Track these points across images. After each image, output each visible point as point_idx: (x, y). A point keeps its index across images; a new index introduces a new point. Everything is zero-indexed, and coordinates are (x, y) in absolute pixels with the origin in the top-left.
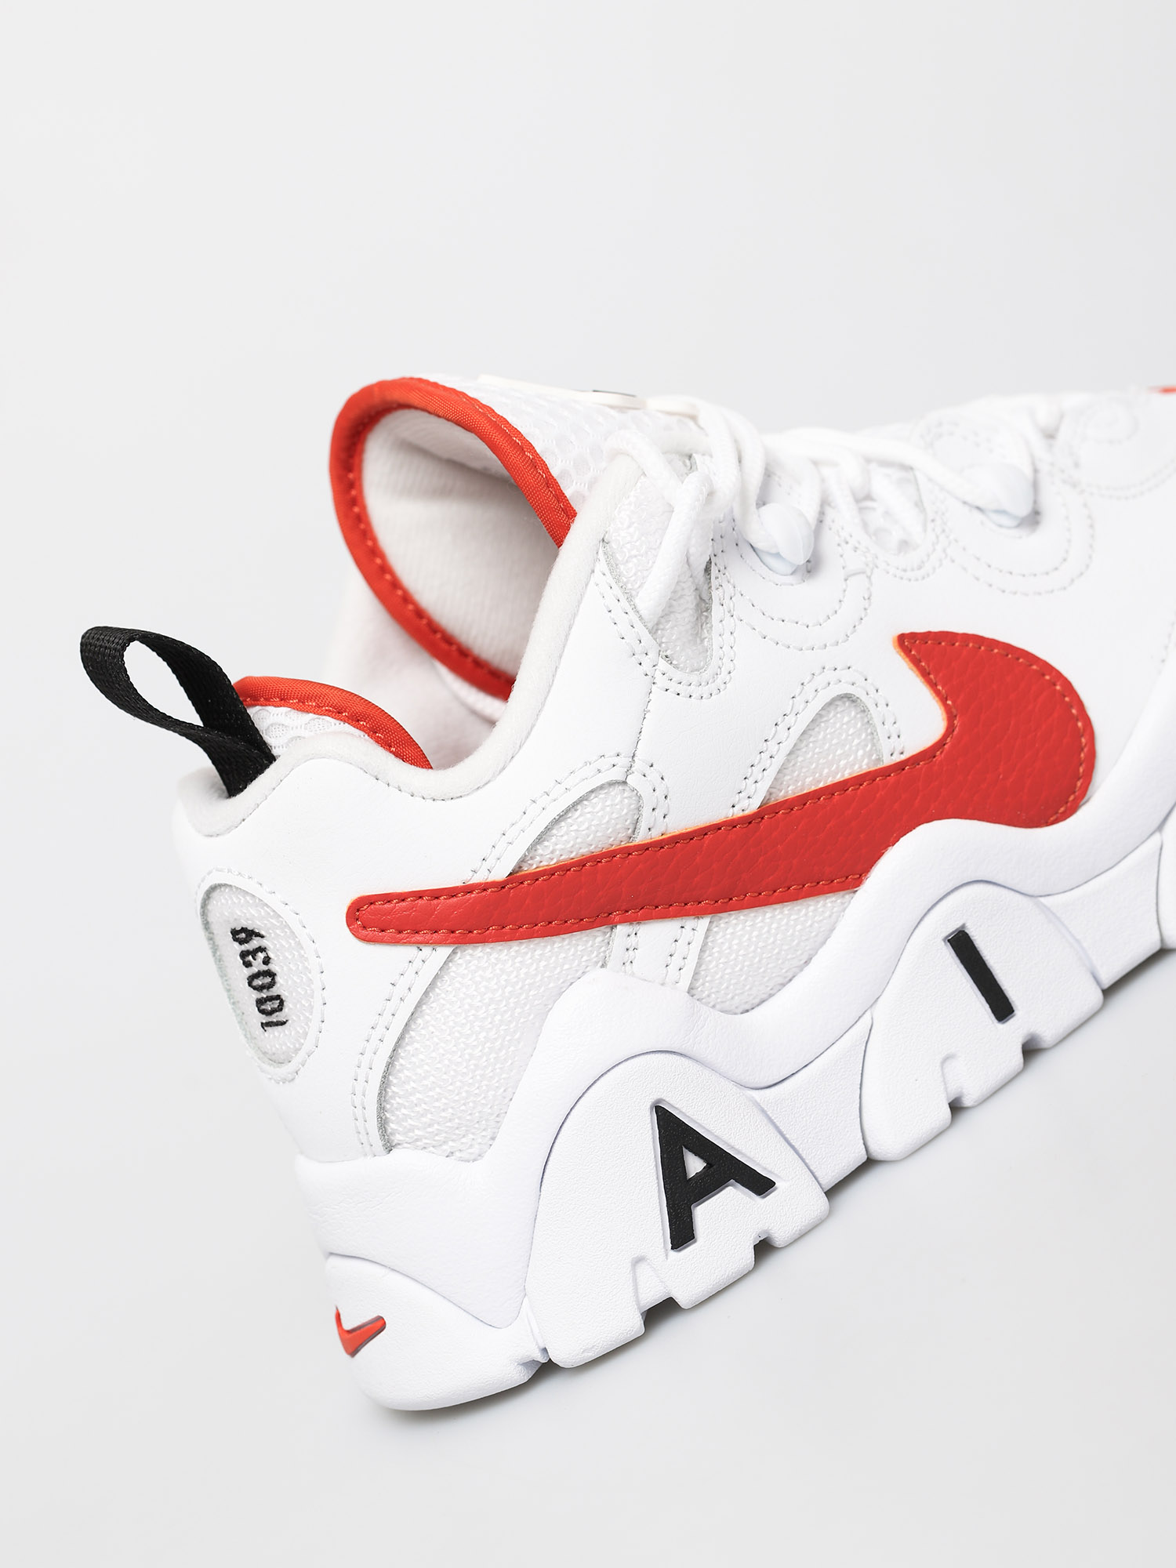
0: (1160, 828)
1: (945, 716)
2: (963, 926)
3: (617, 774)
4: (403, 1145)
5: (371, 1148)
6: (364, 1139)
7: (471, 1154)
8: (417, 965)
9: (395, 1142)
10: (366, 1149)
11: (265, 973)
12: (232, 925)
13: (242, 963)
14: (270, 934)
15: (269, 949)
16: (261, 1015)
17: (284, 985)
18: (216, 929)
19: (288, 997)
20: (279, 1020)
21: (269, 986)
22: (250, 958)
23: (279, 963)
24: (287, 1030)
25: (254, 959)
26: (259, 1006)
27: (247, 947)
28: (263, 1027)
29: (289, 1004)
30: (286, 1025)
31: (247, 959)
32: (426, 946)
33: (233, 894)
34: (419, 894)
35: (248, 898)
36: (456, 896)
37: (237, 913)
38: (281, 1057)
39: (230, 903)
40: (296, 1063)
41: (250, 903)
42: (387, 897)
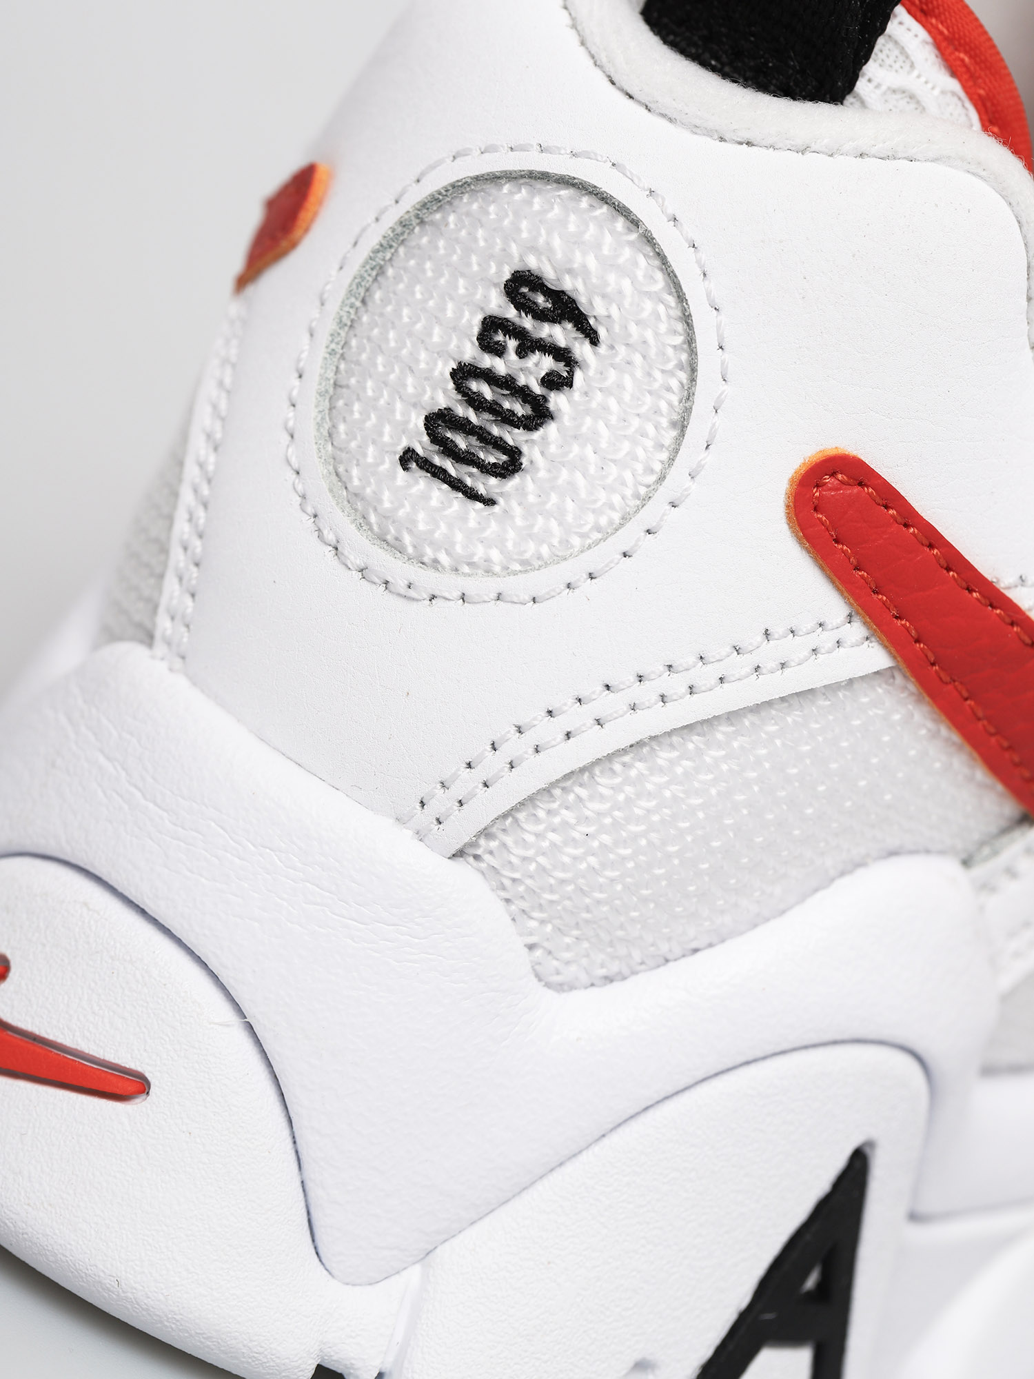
4: (483, 865)
5: (435, 827)
6: (441, 802)
7: (558, 973)
8: (825, 639)
9: (479, 852)
10: (424, 818)
11: (523, 394)
12: (532, 263)
13: (476, 330)
14: (622, 350)
15: (591, 373)
16: (426, 439)
17: (553, 449)
18: (463, 233)
19: (542, 474)
20: (469, 482)
21: (508, 419)
22: (512, 344)
23: (588, 412)
24: (473, 515)
25: (522, 352)
26: (438, 422)
27: (528, 323)
28: (408, 458)
29: (530, 486)
30: (479, 505)
31: (500, 337)
32: (865, 623)
33: (613, 232)
34: (932, 538)
35: (644, 264)
36: (971, 591)
37: (584, 266)
38: (407, 539)
39: (587, 236)
40: (449, 584)
41: (640, 274)
42: (889, 497)
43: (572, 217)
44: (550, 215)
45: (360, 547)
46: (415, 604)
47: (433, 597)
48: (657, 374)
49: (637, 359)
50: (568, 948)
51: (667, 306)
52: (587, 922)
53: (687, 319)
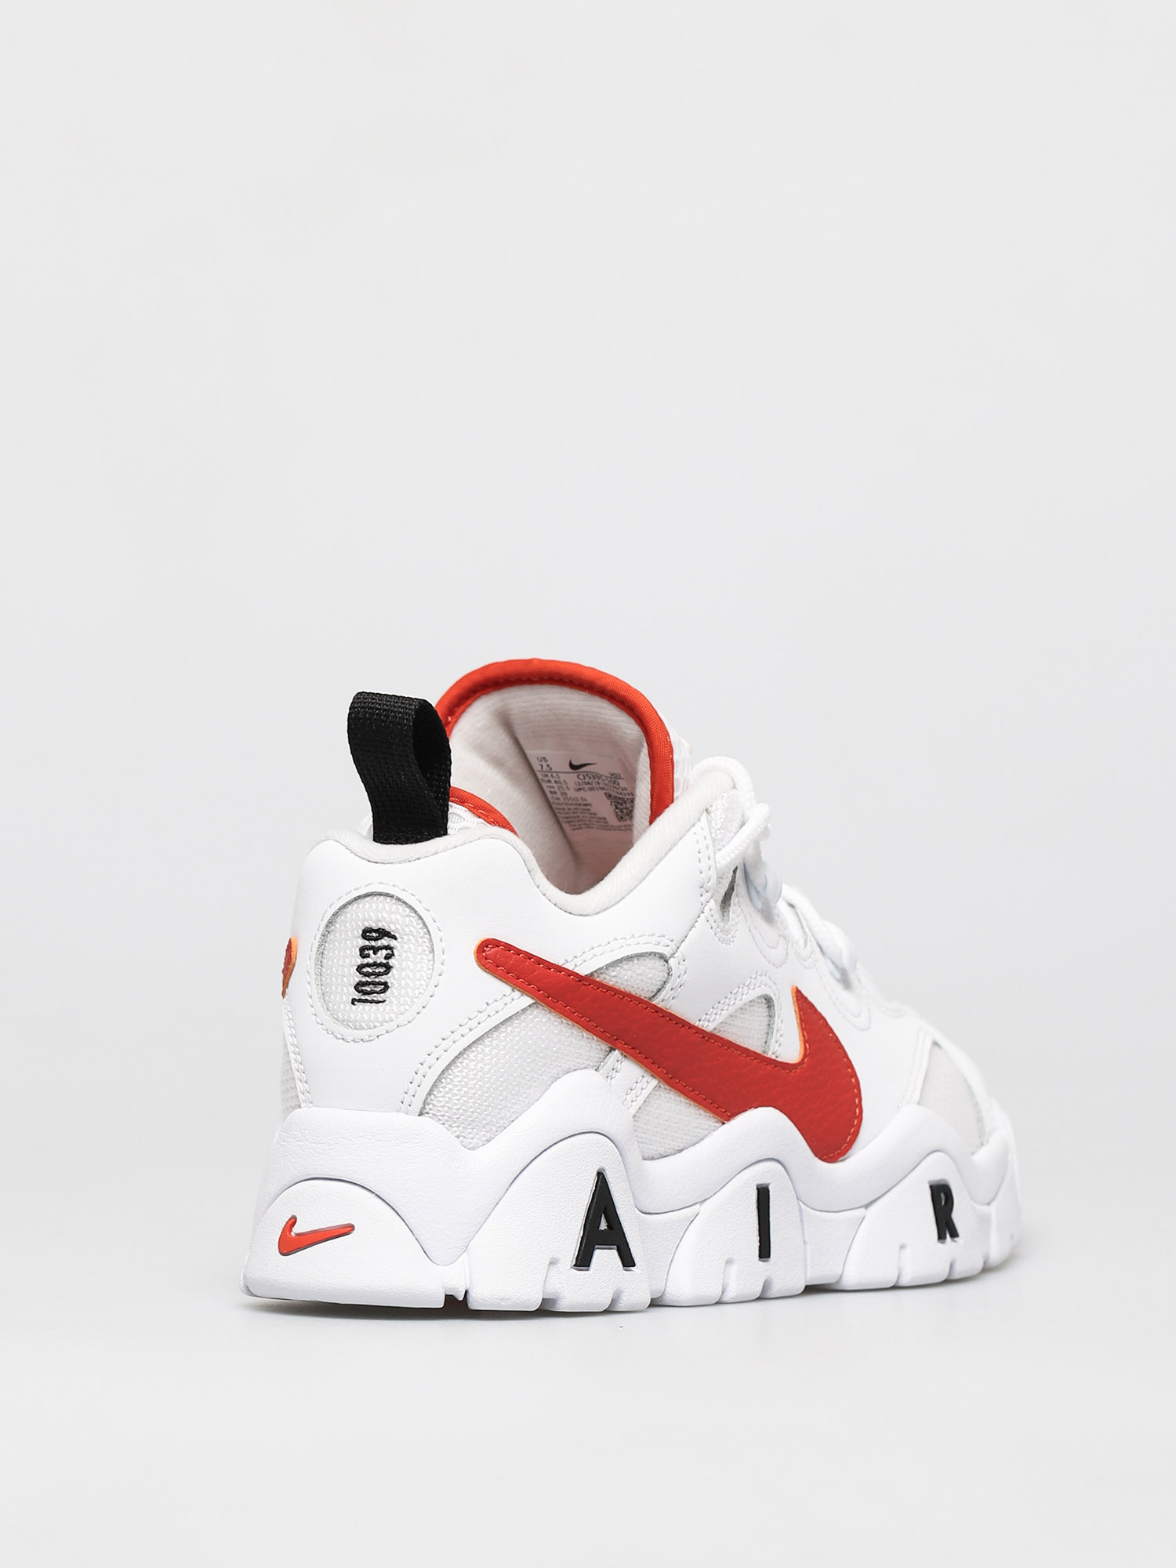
0: (867, 1206)
1: (802, 1052)
2: (768, 1184)
3: (667, 952)
4: (431, 1115)
5: (409, 1108)
6: (408, 1099)
7: (471, 1143)
8: (508, 999)
9: (427, 1111)
10: (405, 1106)
11: (381, 965)
12: (367, 925)
13: (358, 953)
14: (406, 937)
15: (399, 948)
16: (357, 993)
17: (397, 976)
18: (342, 927)
19: (396, 985)
20: (375, 999)
21: (379, 974)
22: (371, 952)
23: (402, 960)
24: (380, 1008)
25: (375, 953)
26: (358, 987)
27: (373, 943)
28: (353, 1001)
29: (394, 991)
30: (381, 1004)
31: (367, 952)
32: (519, 990)
33: (387, 903)
34: (529, 956)
35: (401, 908)
36: (550, 969)
37: (382, 917)
38: (364, 1024)
39: (380, 908)
40: (380, 1030)
41: (401, 911)
42: (509, 947)
43: (373, 905)
44: (366, 907)
45: (350, 1033)
46: (373, 1042)
47: (378, 1036)
48: (420, 939)
49: (411, 937)
50: (470, 1133)
51: (413, 917)
52: (472, 1121)
53: (420, 918)
